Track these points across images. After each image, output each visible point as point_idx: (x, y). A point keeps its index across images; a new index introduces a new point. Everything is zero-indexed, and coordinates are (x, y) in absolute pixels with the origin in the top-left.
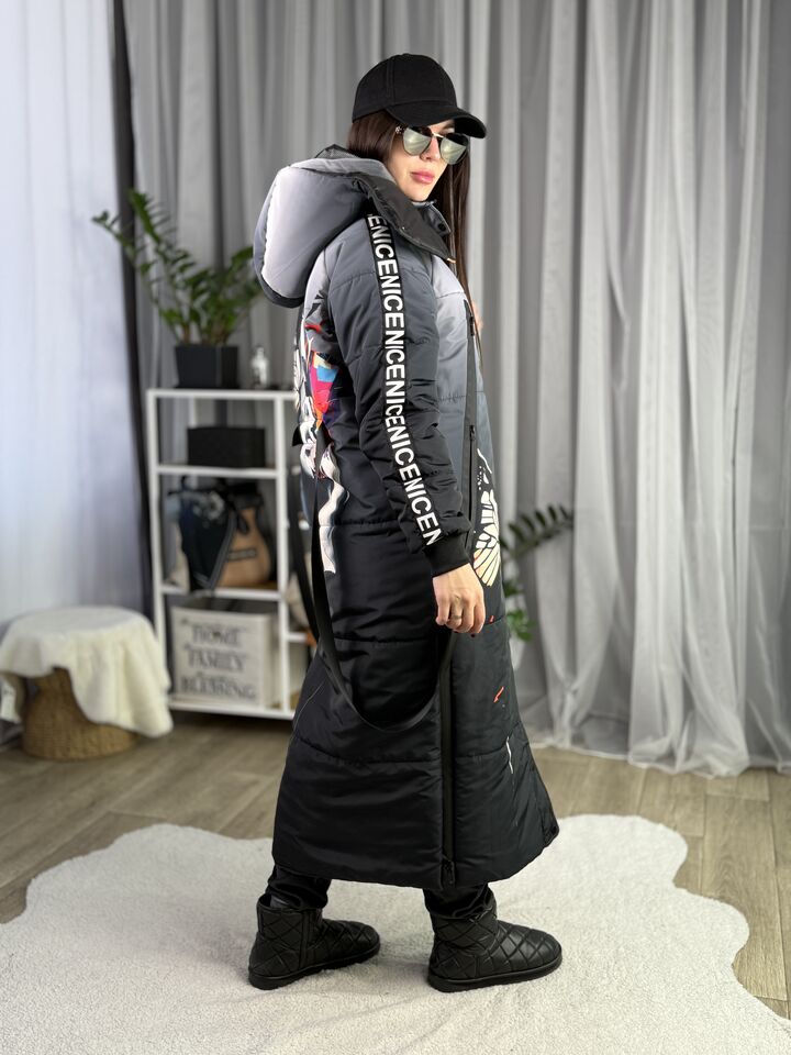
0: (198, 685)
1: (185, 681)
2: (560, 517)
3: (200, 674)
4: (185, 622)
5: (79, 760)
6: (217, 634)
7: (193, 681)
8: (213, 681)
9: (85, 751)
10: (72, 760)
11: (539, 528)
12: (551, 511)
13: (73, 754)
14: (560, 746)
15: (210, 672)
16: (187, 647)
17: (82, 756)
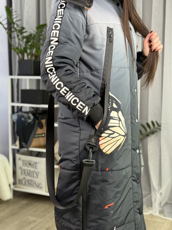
0: (24, 182)
1: (20, 180)
2: (156, 126)
3: (24, 178)
4: (20, 159)
6: (30, 164)
7: (22, 180)
8: (28, 181)
11: (148, 130)
12: (153, 123)
15: (28, 178)
16: (20, 168)
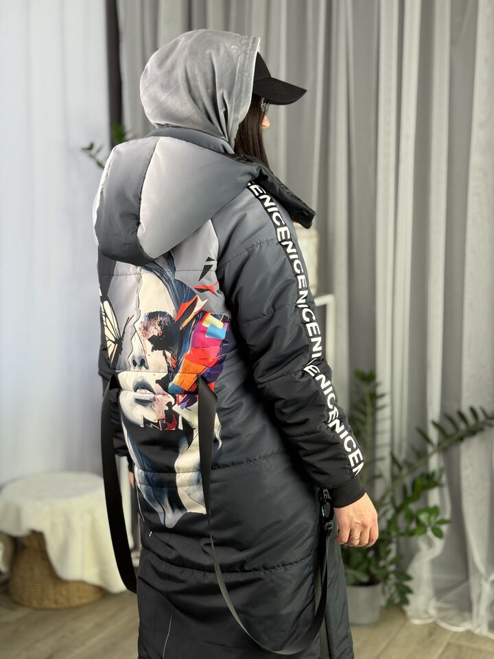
2: (481, 417)
5: (51, 609)
9: (56, 602)
10: (45, 609)
11: (462, 426)
12: (473, 411)
13: (46, 604)
14: (477, 631)
17: (53, 606)
